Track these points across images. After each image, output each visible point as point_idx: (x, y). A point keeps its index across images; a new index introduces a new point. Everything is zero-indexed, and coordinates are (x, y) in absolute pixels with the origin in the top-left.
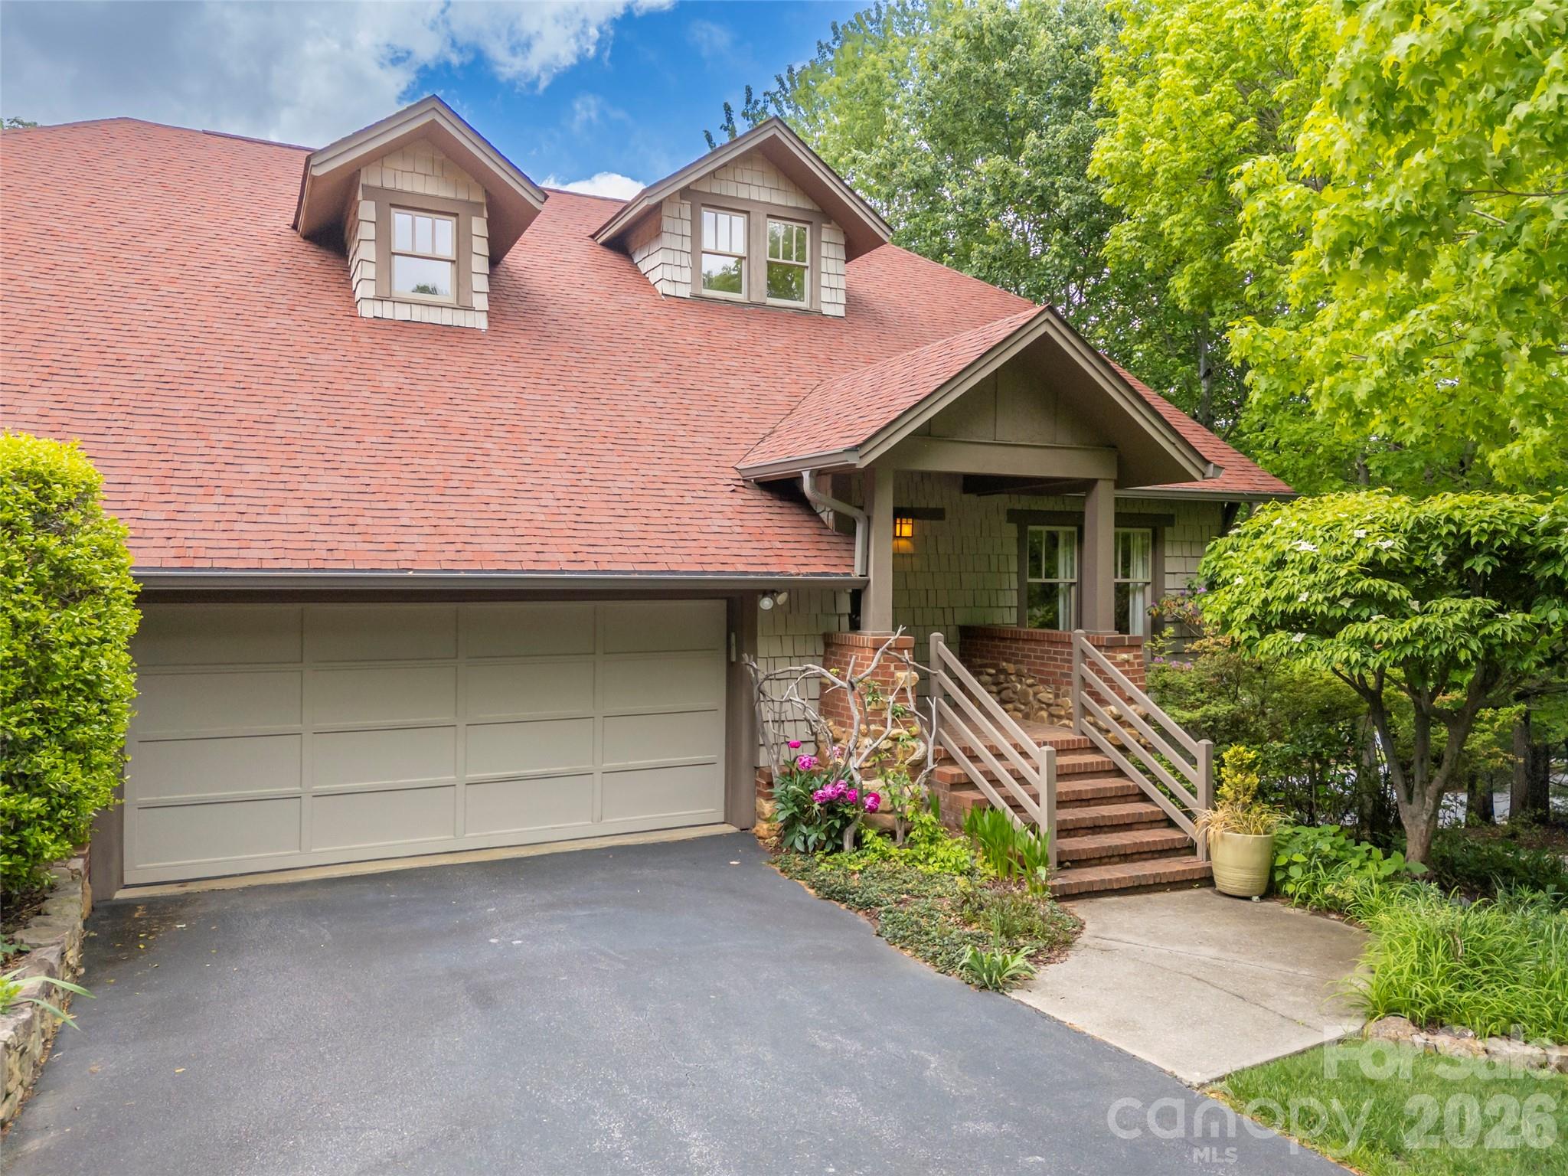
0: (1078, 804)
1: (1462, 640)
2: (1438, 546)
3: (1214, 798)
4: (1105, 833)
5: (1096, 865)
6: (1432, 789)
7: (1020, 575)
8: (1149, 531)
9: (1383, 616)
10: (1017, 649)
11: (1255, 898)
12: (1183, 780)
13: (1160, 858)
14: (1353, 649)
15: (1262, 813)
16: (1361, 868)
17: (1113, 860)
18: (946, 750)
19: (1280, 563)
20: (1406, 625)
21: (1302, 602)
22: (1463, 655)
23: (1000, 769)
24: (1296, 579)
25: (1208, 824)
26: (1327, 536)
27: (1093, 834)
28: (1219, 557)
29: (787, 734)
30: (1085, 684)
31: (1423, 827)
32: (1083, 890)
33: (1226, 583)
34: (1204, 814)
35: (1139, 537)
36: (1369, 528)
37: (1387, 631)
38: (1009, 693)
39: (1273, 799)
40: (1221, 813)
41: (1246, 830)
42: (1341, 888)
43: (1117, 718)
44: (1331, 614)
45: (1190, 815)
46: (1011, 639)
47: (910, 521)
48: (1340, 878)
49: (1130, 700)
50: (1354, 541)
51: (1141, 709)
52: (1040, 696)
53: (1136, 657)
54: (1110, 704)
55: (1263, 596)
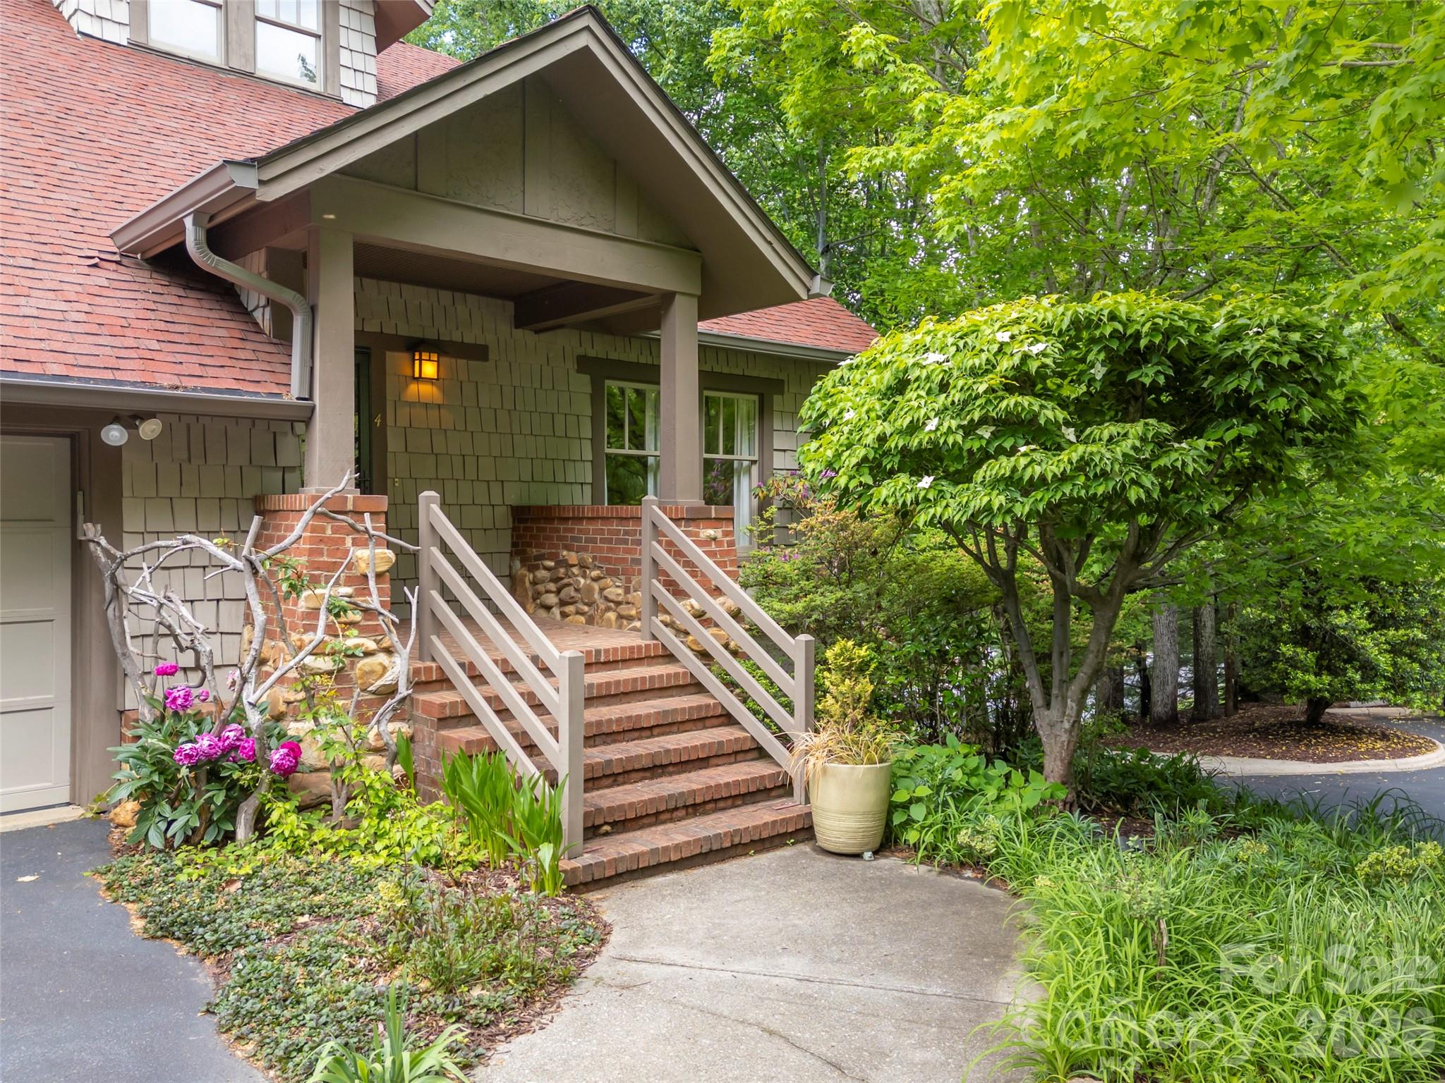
0: (636, 734)
1: (1133, 475)
2: (1099, 352)
3: (815, 718)
4: (671, 774)
5: (650, 825)
6: (1074, 689)
7: (595, 442)
8: (756, 398)
9: (1033, 447)
10: (580, 531)
11: (868, 855)
12: (779, 694)
13: (745, 804)
14: (996, 492)
15: (877, 732)
16: (999, 799)
17: (676, 814)
18: (439, 668)
19: (901, 386)
20: (1064, 456)
21: (931, 431)
22: (1134, 494)
23: (511, 694)
24: (923, 402)
25: (807, 753)
26: (961, 344)
27: (651, 778)
28: (828, 395)
29: (161, 654)
30: (657, 569)
31: (1065, 738)
32: (621, 869)
33: (834, 422)
34: (803, 738)
35: (745, 404)
36: (1015, 330)
37: (1039, 464)
38: (570, 591)
39: (891, 712)
40: (824, 736)
41: (856, 759)
42: (979, 832)
43: (700, 615)
44: (967, 446)
45: (786, 740)
46: (573, 518)
47: (435, 357)
48: (976, 818)
49: (717, 591)
50: (995, 347)
51: (730, 603)
52: (606, 593)
53: (726, 534)
54: (689, 597)
55: (879, 430)
